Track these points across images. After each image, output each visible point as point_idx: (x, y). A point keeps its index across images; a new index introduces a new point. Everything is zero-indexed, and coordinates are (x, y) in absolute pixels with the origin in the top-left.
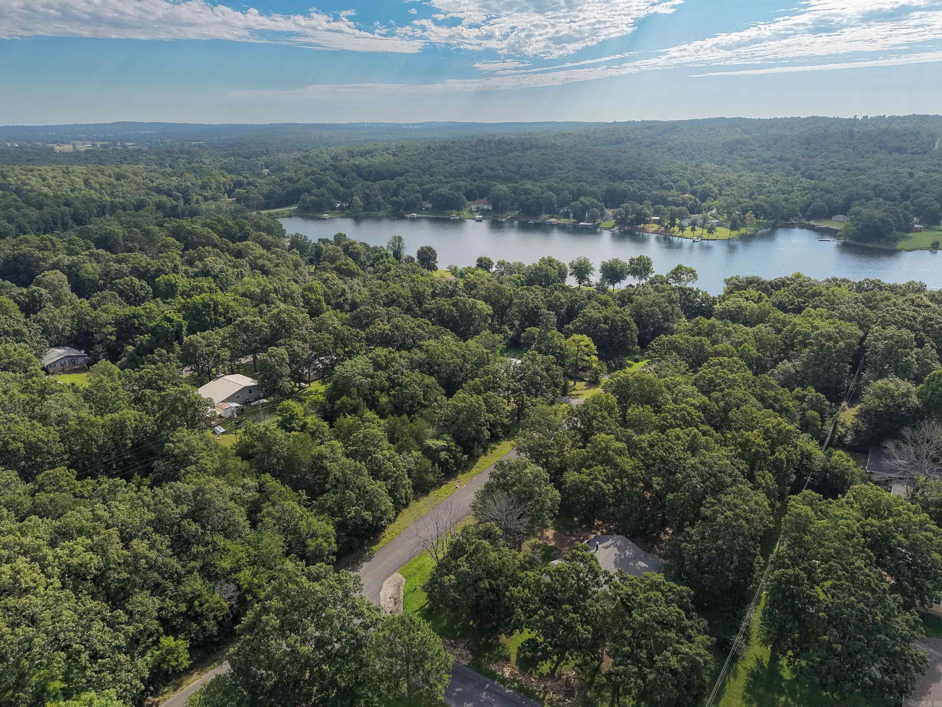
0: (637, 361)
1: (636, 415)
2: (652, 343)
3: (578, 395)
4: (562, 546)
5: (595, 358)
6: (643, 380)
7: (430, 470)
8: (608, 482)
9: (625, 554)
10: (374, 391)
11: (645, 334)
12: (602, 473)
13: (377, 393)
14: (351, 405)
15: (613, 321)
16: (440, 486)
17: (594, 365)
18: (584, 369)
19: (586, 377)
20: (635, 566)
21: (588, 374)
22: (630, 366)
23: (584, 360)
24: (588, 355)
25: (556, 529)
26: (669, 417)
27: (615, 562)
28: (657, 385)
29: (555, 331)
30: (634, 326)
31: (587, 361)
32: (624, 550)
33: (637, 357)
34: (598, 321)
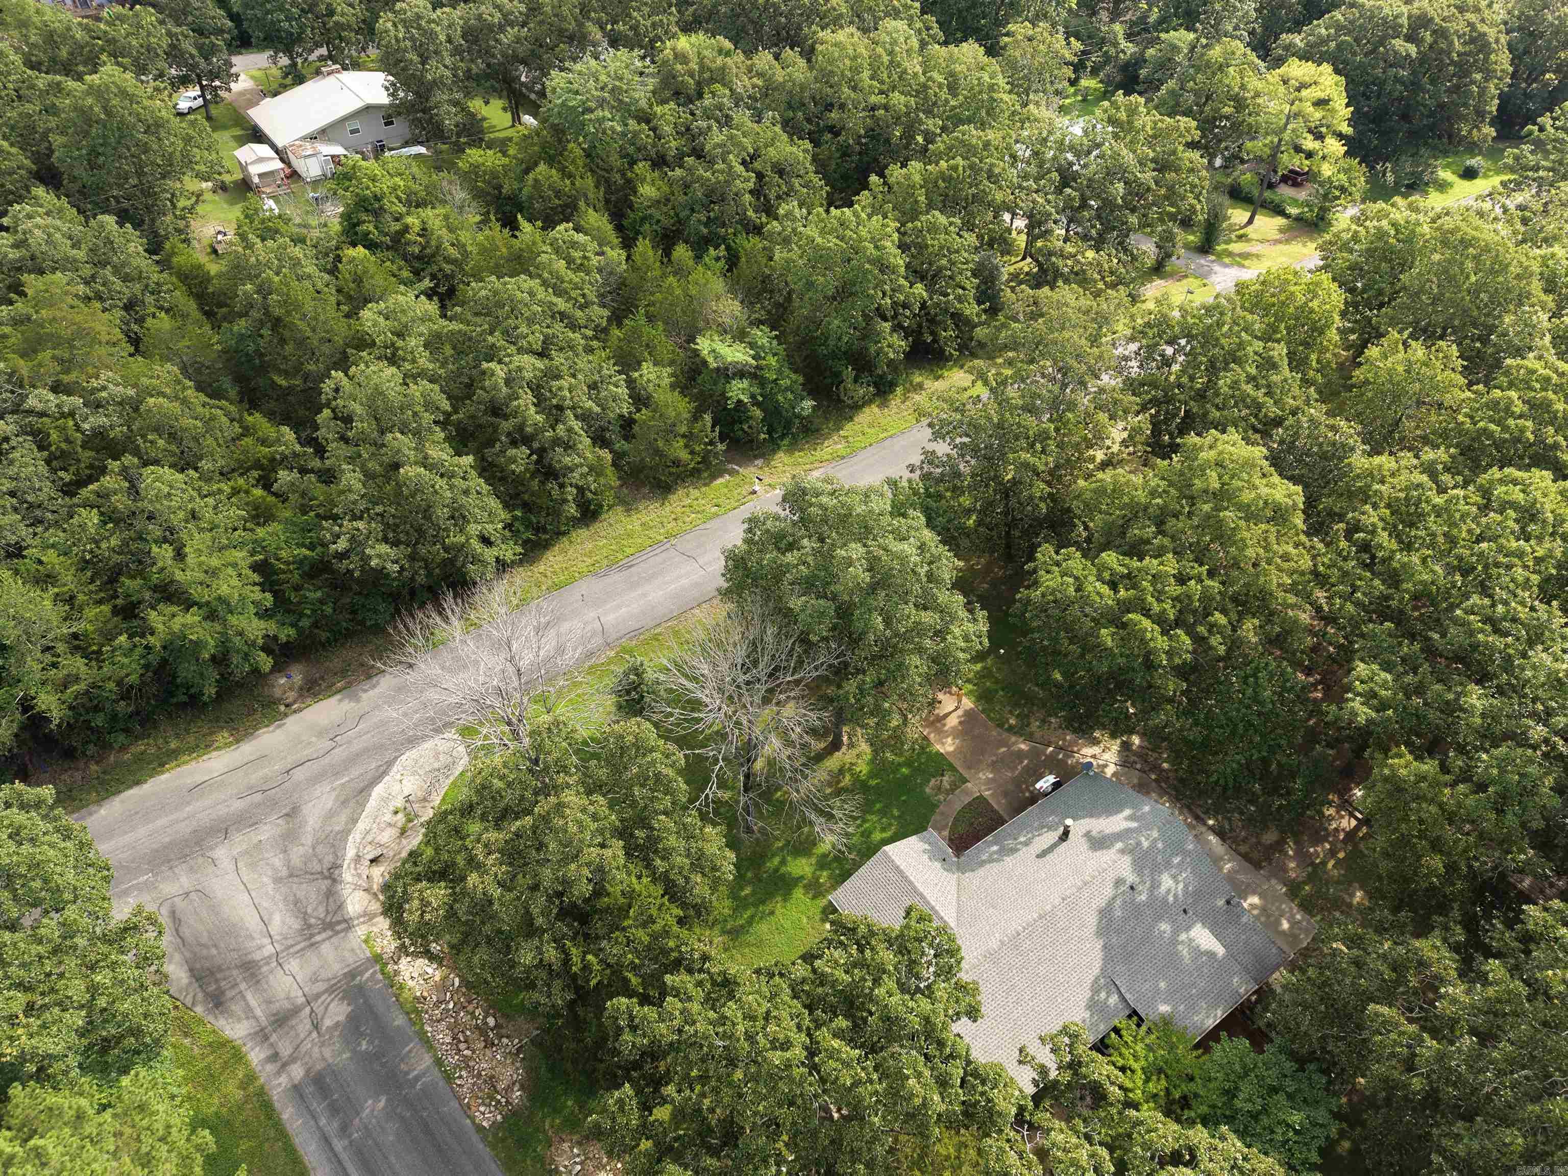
0: (1469, 174)
1: (1391, 371)
2: (1546, 120)
3: (1246, 256)
4: (973, 764)
5: (1335, 147)
6: (1466, 243)
7: (683, 429)
8: (1178, 623)
9: (1155, 885)
10: (633, 163)
11: (1527, 96)
12: (1174, 589)
13: (642, 167)
14: (558, 193)
15: (1440, 33)
16: (714, 477)
17: (1327, 170)
18: (1294, 179)
19: (1295, 202)
20: (1174, 942)
21: (1302, 195)
22: (1443, 187)
23: (1298, 149)
24: (1320, 137)
25: (984, 697)
26: (1519, 407)
27: (1105, 913)
28: (1514, 270)
29: (1239, 47)
30: (1503, 60)
31: (1309, 155)
32: (1156, 869)
33: (1475, 162)
34: (1391, 28)
